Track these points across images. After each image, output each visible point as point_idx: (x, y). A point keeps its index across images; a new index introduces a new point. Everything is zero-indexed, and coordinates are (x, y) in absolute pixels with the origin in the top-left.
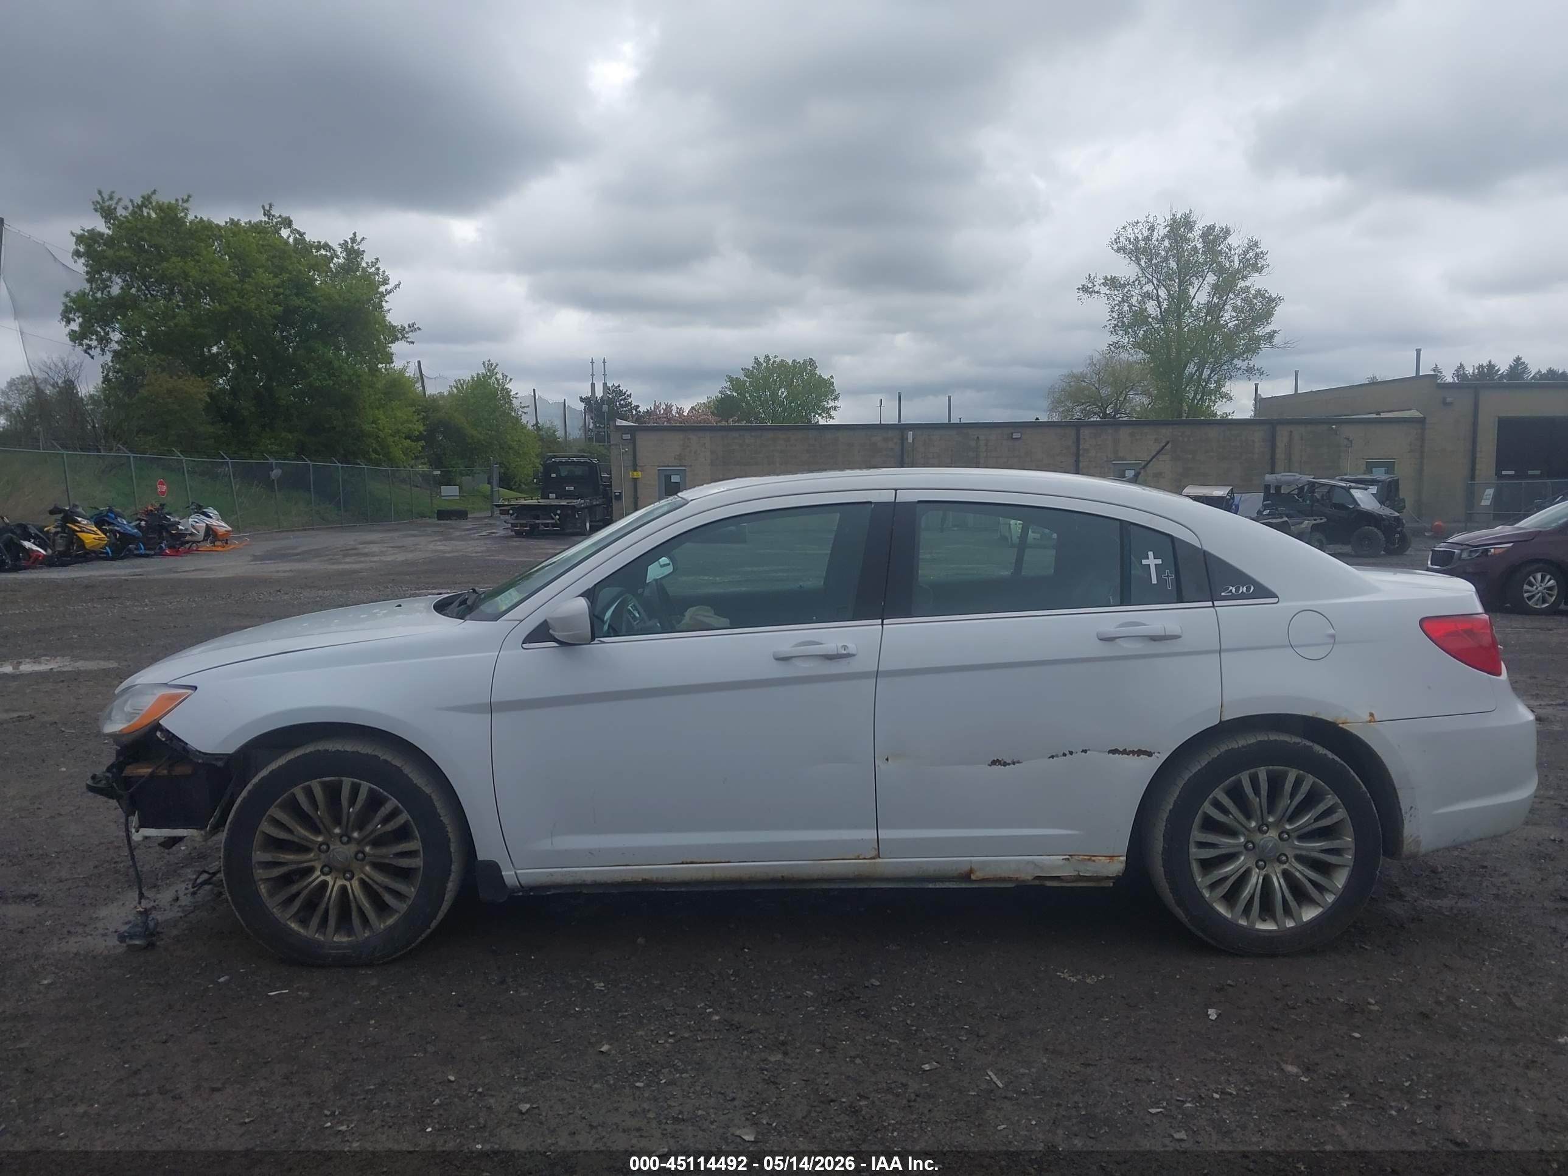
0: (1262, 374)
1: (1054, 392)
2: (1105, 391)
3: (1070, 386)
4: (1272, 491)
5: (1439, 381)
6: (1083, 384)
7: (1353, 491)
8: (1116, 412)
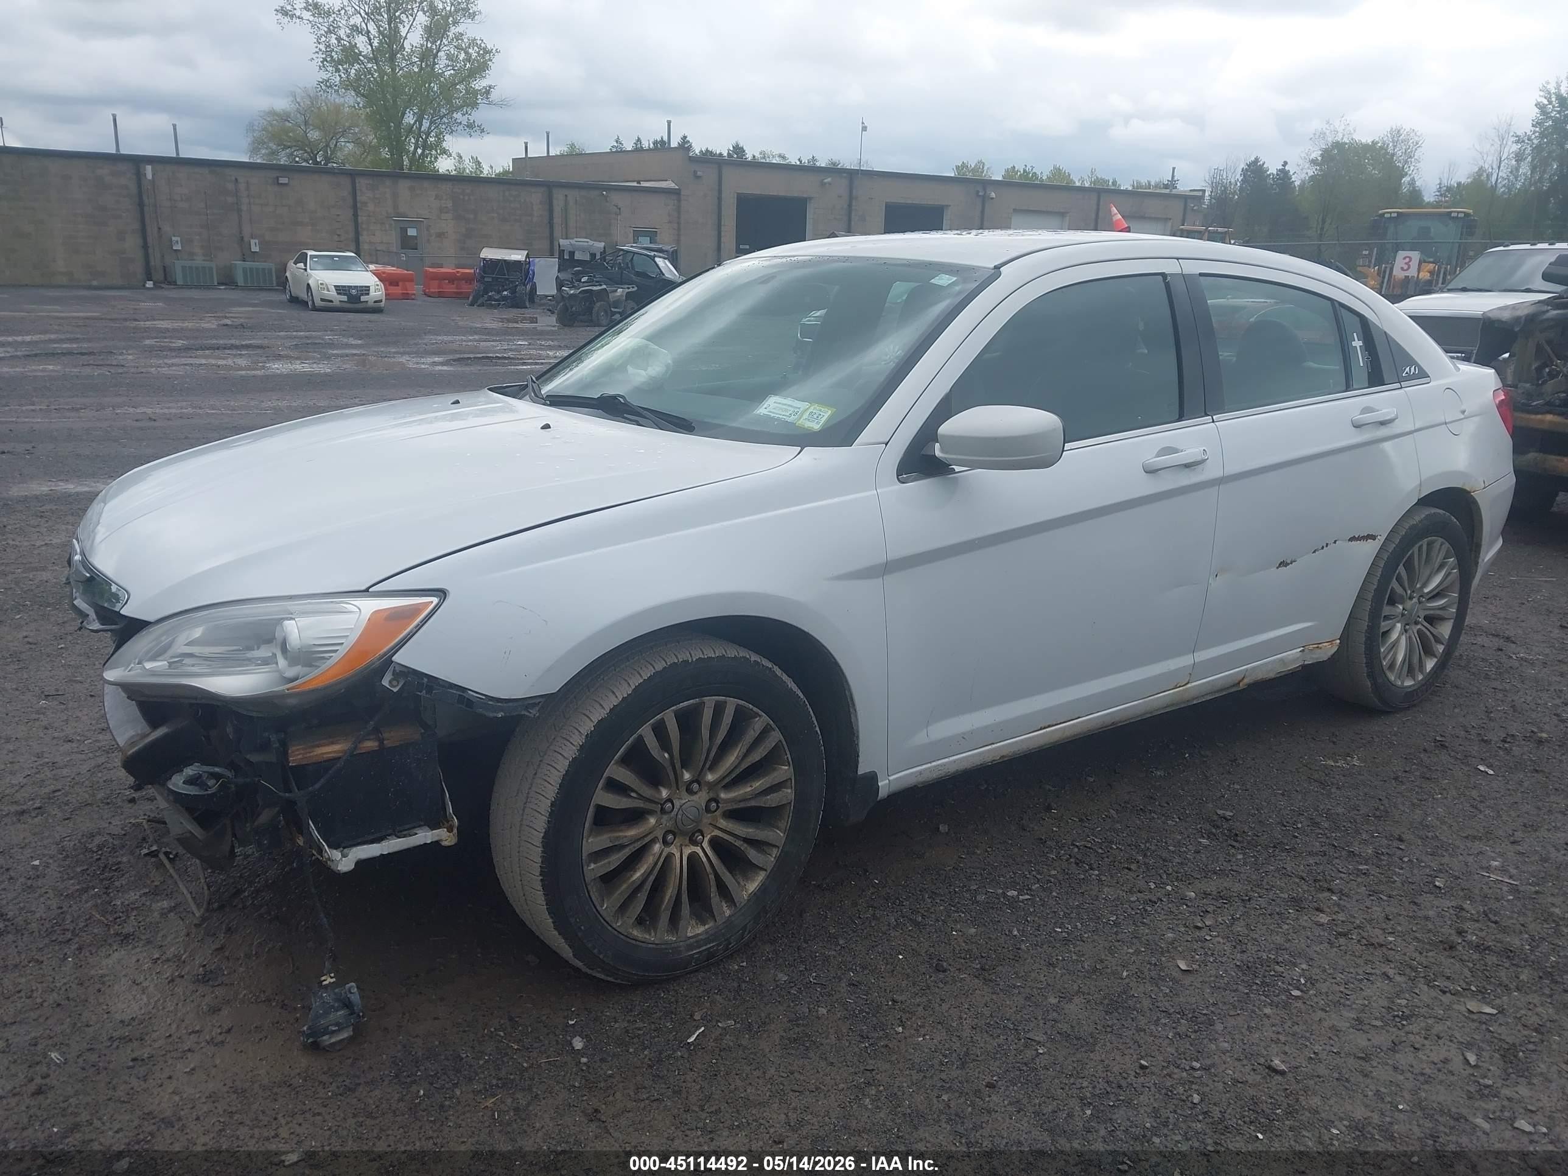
0: (483, 131)
1: (254, 131)
2: (314, 135)
3: (271, 125)
4: (566, 257)
5: (691, 154)
6: (287, 123)
7: (657, 260)
8: (328, 160)
